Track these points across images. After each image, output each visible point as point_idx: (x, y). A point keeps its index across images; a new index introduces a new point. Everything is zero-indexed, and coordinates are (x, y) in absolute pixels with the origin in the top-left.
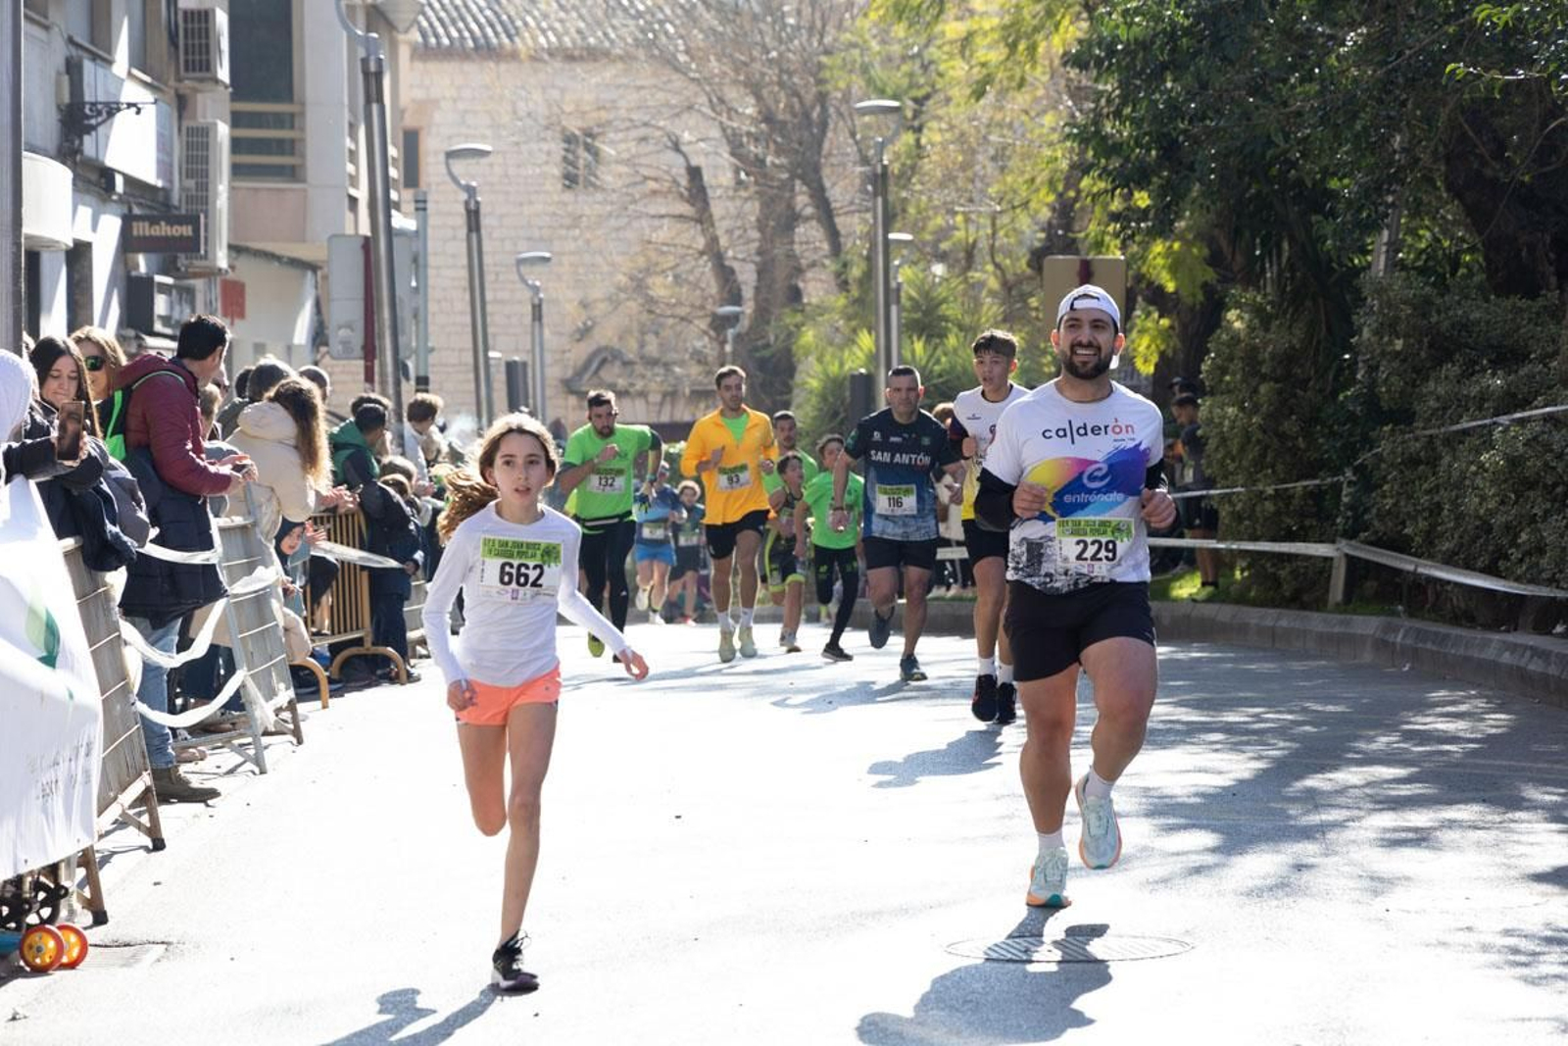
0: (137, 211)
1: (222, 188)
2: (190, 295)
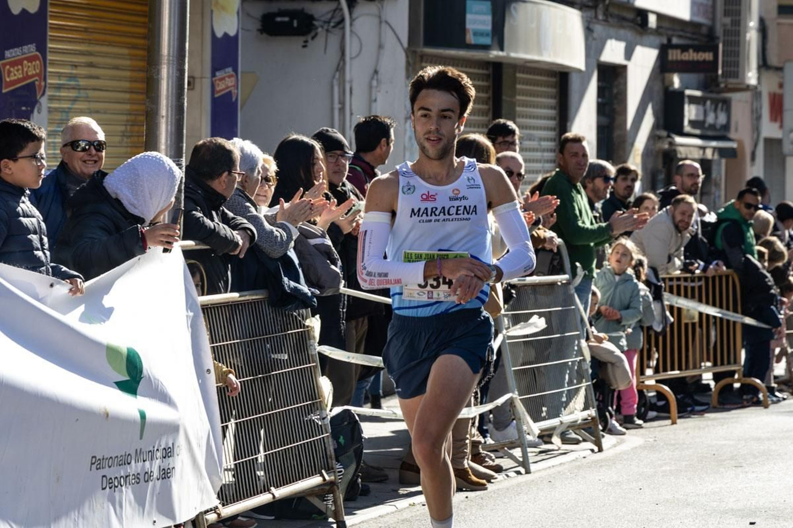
1: (753, 24)
2: (726, 105)
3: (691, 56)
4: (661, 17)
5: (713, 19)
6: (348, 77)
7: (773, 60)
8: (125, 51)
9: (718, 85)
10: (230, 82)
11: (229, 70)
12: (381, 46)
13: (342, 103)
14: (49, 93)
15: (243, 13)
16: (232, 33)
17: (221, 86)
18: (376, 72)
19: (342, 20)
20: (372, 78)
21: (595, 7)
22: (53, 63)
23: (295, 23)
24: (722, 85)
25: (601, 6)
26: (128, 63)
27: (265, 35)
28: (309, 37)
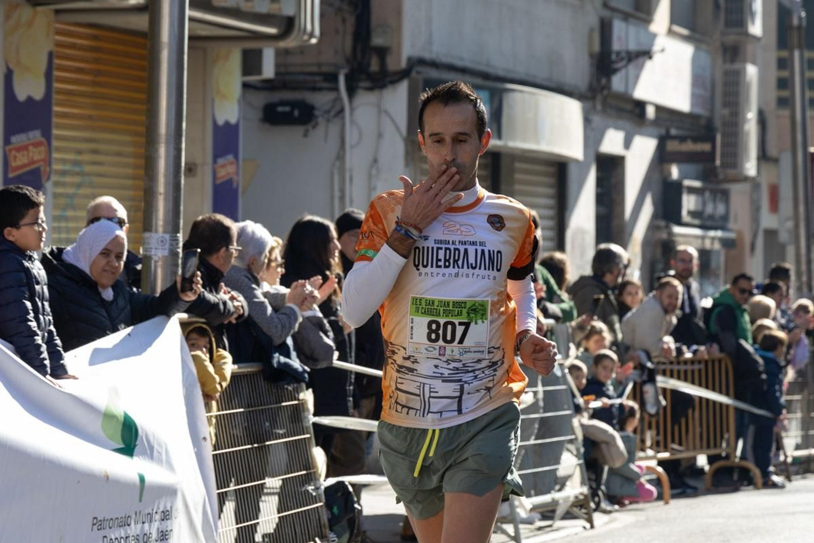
0: (673, 132)
1: (751, 116)
2: (725, 196)
3: (689, 146)
4: (659, 109)
5: (712, 110)
6: (348, 165)
7: (772, 151)
8: (128, 138)
9: (716, 175)
10: (231, 169)
11: (230, 157)
12: (380, 136)
13: (342, 191)
14: (54, 178)
15: (244, 101)
16: (233, 120)
17: (222, 173)
18: (375, 161)
19: (342, 110)
20: (372, 167)
21: (593, 98)
22: (58, 150)
23: (296, 113)
24: (721, 176)
25: (599, 98)
26: (130, 150)
27: (267, 126)
28: (309, 127)
